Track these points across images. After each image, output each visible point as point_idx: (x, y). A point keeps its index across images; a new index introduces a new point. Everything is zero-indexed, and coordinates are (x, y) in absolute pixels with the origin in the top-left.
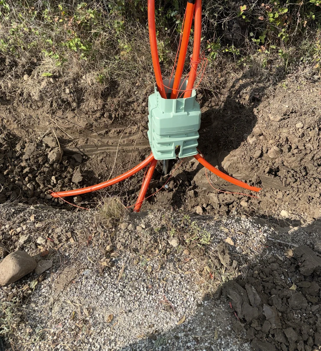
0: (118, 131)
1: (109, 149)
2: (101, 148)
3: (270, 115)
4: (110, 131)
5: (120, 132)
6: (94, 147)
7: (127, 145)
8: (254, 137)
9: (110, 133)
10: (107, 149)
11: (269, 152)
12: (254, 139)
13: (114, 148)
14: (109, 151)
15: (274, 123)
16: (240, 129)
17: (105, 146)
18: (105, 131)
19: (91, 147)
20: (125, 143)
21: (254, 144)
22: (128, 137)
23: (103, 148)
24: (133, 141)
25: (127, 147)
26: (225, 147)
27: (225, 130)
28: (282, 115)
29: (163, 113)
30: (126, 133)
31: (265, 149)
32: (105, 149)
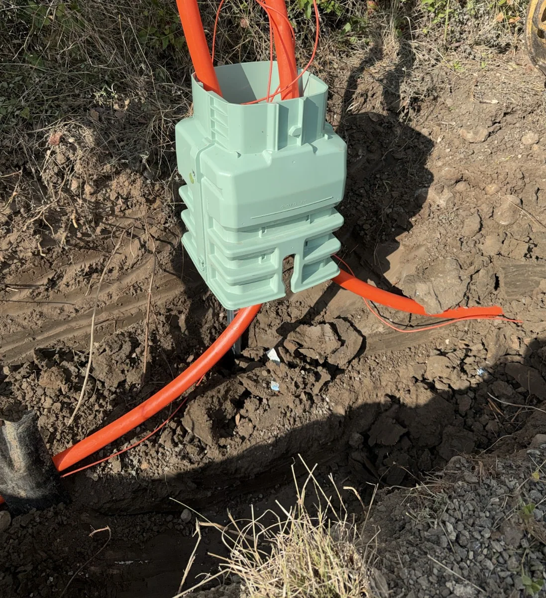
0: (87, 269)
1: (72, 330)
2: (46, 335)
3: (461, 131)
4: (60, 277)
5: (93, 271)
6: (22, 339)
7: (122, 303)
8: (446, 190)
9: (62, 284)
10: (65, 332)
11: (498, 213)
12: (447, 194)
13: (84, 322)
14: (70, 336)
15: (477, 147)
16: (399, 184)
17: (57, 323)
18: (45, 281)
19: (13, 342)
20: (115, 298)
21: (451, 205)
22: (119, 279)
23: (52, 332)
24: (136, 287)
25: (123, 310)
26: (381, 234)
27: (361, 196)
28: (490, 123)
29: (239, 155)
30: (111, 271)
31: (485, 209)
32: (58, 334)
